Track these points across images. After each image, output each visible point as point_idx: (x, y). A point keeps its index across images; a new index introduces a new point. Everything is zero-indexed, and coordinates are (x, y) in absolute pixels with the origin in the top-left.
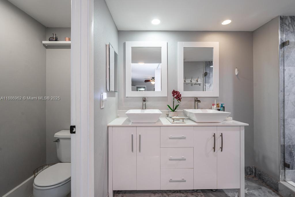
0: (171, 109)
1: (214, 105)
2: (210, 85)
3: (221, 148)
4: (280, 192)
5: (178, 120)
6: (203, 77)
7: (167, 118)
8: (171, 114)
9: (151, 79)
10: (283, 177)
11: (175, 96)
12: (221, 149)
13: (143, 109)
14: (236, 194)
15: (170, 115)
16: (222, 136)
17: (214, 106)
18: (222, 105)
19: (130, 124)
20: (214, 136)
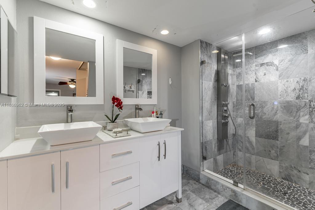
0: (110, 120)
1: (153, 112)
2: (143, 93)
3: (164, 155)
4: (201, 181)
5: (120, 132)
6: (136, 84)
7: (105, 131)
8: (110, 126)
9: (70, 82)
10: (202, 168)
11: (116, 104)
12: (164, 157)
13: (67, 122)
14: (174, 196)
15: (108, 128)
16: (165, 143)
17: (153, 114)
18: (161, 112)
19: (48, 148)
20: (159, 145)
